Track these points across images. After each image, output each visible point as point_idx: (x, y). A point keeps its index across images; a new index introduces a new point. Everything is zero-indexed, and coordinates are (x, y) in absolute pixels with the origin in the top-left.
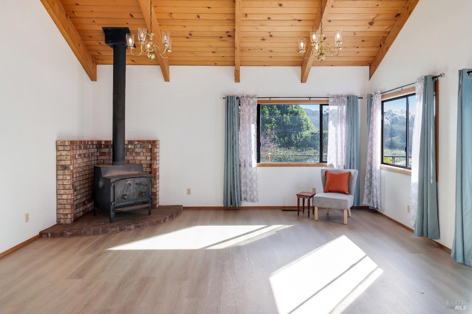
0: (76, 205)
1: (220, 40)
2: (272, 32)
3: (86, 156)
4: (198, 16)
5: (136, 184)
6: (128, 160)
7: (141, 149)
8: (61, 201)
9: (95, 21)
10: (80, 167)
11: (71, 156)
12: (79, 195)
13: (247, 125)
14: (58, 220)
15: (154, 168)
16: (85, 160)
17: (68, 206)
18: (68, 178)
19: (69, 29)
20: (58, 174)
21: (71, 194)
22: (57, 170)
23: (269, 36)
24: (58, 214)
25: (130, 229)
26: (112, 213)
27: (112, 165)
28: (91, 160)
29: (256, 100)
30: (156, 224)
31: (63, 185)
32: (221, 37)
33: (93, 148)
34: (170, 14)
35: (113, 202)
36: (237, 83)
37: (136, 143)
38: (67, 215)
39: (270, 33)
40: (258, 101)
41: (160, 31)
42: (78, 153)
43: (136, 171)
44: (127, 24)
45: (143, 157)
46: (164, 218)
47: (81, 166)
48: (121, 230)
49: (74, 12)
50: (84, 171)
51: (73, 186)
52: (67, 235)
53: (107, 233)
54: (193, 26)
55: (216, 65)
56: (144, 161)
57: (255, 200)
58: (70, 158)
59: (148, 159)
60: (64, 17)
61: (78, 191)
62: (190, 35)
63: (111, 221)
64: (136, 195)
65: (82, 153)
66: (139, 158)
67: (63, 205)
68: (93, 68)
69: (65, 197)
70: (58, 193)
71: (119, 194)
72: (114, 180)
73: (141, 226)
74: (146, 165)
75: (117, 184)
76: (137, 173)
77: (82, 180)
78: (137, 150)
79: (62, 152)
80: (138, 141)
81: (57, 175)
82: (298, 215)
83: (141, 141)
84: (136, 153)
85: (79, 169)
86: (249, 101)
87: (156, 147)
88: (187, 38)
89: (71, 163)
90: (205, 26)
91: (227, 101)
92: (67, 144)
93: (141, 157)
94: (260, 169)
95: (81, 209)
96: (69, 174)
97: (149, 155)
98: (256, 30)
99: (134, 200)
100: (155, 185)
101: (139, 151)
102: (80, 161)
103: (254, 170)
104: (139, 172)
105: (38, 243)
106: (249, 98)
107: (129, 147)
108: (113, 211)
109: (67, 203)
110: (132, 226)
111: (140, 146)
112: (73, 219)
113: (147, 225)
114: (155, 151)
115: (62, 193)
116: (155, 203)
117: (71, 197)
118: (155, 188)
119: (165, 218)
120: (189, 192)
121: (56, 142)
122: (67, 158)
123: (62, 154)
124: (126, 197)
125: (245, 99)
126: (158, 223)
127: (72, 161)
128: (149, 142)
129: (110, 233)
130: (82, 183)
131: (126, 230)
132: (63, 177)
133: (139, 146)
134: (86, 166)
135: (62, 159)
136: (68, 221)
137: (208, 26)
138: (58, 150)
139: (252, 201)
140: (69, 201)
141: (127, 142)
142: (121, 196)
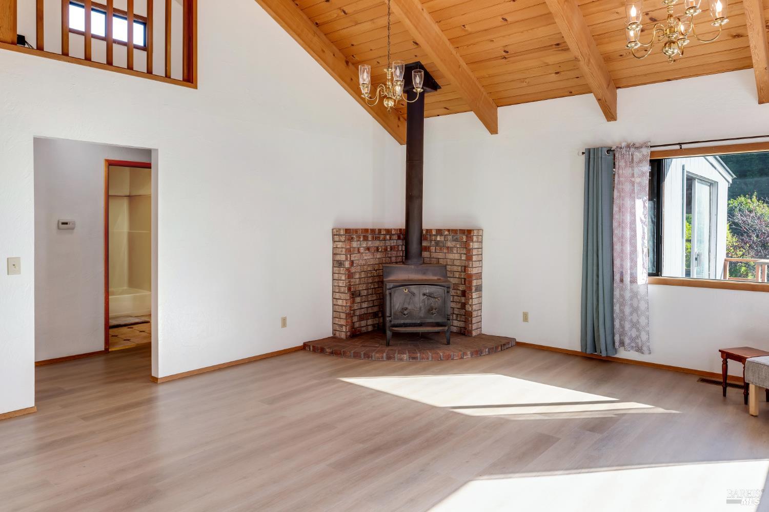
0: (359, 315)
1: (559, 50)
2: (652, 11)
3: (380, 250)
4: (503, 19)
5: (424, 295)
6: (438, 258)
7: (454, 243)
8: (337, 307)
9: (379, 61)
10: (369, 265)
11: (346, 249)
12: (366, 303)
13: (628, 203)
14: (334, 332)
15: (469, 273)
16: (378, 255)
17: (343, 316)
18: (343, 278)
19: (352, 79)
20: (335, 272)
21: (346, 300)
22: (333, 267)
23: (649, 21)
24: (334, 324)
25: (401, 360)
26: (389, 333)
27: (403, 263)
28: (390, 256)
29: (646, 152)
30: (444, 359)
31: (339, 286)
32: (558, 44)
33: (390, 239)
34: (463, 27)
35: (390, 317)
36: (612, 122)
37: (446, 233)
38: (341, 326)
39: (647, 14)
40: (652, 152)
41: (461, 56)
42: (365, 245)
43: (435, 275)
44: (416, 56)
45: (456, 255)
46: (462, 353)
47: (369, 263)
48: (389, 358)
49: (354, 56)
50: (376, 270)
51: (349, 289)
52: (326, 352)
53: (370, 359)
54: (504, 37)
55: (571, 94)
56: (458, 261)
57: (645, 348)
58: (346, 251)
59: (462, 258)
60: (343, 65)
61: (364, 297)
62: (506, 52)
63: (388, 345)
64: (423, 311)
65: (372, 245)
66: (451, 256)
67: (338, 313)
68: (398, 126)
69: (340, 302)
70: (334, 297)
71: (397, 307)
72: (391, 285)
73: (419, 359)
74: (460, 267)
75: (394, 293)
76: (436, 278)
77: (371, 283)
78: (449, 244)
79: (338, 243)
80: (449, 230)
81: (333, 273)
82: (725, 395)
83: (452, 230)
84: (448, 248)
85: (366, 267)
86: (632, 155)
87: (473, 240)
88: (503, 58)
89: (347, 259)
90: (522, 32)
91: (587, 157)
92: (342, 233)
93: (453, 255)
94: (654, 289)
95: (370, 322)
96: (343, 272)
97: (465, 252)
98: (617, 16)
99: (421, 318)
100: (471, 300)
101: (451, 246)
102: (368, 256)
103: (642, 290)
104: (439, 278)
105: (301, 355)
106: (632, 149)
107: (438, 238)
108: (391, 331)
109: (342, 311)
110: (405, 355)
111: (453, 238)
112: (349, 334)
113: (428, 359)
114: (471, 247)
115: (337, 298)
116: (470, 329)
117: (346, 303)
118: (470, 305)
119: (464, 353)
120: (526, 317)
121: (333, 229)
122: (342, 251)
123: (338, 246)
124: (406, 312)
125: (624, 151)
126: (448, 358)
127: (349, 256)
128: (463, 231)
129: (373, 359)
130: (372, 287)
131: (396, 360)
132: (339, 276)
133: (450, 238)
134: (379, 264)
135: (338, 253)
136: (343, 336)
137: (527, 31)
138: (334, 241)
139: (639, 350)
140: (344, 308)
141: (435, 231)
142: (400, 309)
